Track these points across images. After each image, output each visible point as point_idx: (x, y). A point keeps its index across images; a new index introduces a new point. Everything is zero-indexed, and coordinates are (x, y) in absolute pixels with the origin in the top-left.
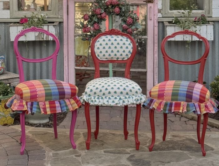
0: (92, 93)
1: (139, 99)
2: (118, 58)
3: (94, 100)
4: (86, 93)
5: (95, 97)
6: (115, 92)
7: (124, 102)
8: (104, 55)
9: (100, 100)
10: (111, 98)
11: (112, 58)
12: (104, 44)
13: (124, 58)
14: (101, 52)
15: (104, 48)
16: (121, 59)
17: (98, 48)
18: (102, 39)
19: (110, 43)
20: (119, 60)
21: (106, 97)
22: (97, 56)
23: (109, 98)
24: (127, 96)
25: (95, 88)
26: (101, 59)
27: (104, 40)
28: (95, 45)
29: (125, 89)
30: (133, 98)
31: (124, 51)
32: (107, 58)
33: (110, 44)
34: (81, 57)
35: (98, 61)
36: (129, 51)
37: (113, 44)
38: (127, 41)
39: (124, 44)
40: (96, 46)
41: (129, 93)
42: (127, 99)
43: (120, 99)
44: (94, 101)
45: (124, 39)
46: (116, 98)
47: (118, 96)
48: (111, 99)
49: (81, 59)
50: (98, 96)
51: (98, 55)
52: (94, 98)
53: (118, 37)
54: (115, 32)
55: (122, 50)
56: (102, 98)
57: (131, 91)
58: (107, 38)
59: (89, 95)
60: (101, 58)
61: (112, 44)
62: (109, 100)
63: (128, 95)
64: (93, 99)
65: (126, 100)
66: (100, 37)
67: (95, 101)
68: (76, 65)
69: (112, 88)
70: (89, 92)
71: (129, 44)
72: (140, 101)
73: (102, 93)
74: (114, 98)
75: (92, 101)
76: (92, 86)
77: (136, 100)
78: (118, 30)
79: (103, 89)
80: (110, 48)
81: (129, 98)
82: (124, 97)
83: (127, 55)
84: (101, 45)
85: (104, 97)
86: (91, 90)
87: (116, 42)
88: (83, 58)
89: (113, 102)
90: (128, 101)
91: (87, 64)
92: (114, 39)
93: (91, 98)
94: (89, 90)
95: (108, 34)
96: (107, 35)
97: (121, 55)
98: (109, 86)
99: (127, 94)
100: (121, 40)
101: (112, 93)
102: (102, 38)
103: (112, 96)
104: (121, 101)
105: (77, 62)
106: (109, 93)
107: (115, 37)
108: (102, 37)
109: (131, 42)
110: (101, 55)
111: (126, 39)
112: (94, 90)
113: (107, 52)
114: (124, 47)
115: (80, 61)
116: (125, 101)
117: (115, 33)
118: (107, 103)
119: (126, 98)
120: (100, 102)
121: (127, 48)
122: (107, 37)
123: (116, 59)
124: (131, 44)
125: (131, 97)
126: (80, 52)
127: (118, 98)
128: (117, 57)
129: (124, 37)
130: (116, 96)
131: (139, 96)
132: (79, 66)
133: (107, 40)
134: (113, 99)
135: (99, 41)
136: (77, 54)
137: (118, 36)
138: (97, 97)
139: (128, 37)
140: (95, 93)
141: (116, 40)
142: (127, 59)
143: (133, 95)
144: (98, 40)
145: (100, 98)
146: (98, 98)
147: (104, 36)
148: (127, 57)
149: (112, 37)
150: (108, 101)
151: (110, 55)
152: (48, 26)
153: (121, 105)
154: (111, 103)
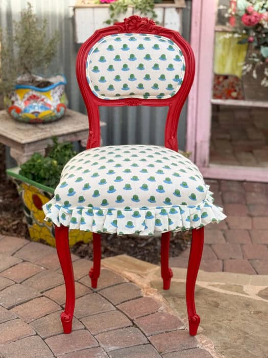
0: (73, 200)
1: (200, 216)
2: (147, 94)
3: (78, 217)
4: (58, 199)
5: (82, 208)
6: (136, 198)
7: (158, 222)
8: (111, 88)
9: (96, 217)
10: (124, 213)
11: (132, 94)
12: (110, 57)
13: (162, 95)
14: (102, 79)
15: (111, 68)
16: (155, 98)
17: (96, 69)
18: (106, 45)
19: (125, 56)
20: (149, 98)
21: (110, 212)
22: (93, 89)
23: (119, 214)
24: (168, 208)
25: (82, 184)
26: (103, 98)
27: (110, 48)
28: (88, 61)
29: (161, 189)
30: (182, 212)
31: (162, 77)
32: (118, 95)
33: (125, 58)
34: (226, 77)
35: (95, 101)
36: (177, 77)
37: (136, 59)
38: (171, 48)
39: (163, 57)
40: (90, 62)
41: (174, 199)
42: (166, 217)
43: (149, 215)
44: (78, 220)
45: (163, 43)
46: (136, 215)
47: (144, 208)
48: (123, 217)
49: (226, 82)
50: (90, 206)
51: (96, 88)
52: (80, 212)
53: (147, 39)
54: (141, 26)
55: (158, 73)
56: (100, 213)
57: (177, 193)
58: (118, 42)
59: (67, 204)
60: (103, 95)
61: (132, 57)
62: (119, 220)
63: (171, 204)
64: (75, 215)
65: (164, 219)
66: (101, 38)
67: (82, 221)
68: (215, 96)
69: (128, 187)
70: (64, 197)
71: (177, 58)
72: (200, 220)
73: (99, 200)
74: (132, 213)
75: (74, 221)
76: (75, 178)
77: (192, 217)
78: (147, 20)
79: (103, 190)
80: (125, 67)
81: (173, 211)
82: (160, 211)
83: (170, 87)
84: (102, 59)
85: (105, 209)
86: (71, 192)
87: (143, 53)
88: (230, 80)
89: (130, 225)
90: (170, 222)
91: (239, 94)
92: (136, 44)
93: (71, 211)
94: (66, 189)
95: (122, 31)
96: (120, 32)
97: (156, 86)
98: (119, 179)
99: (168, 201)
100: (156, 47)
101: (128, 201)
102: (105, 41)
103: (127, 209)
104: (151, 223)
105: (217, 89)
106: (120, 199)
107: (139, 38)
108: (105, 38)
109: (182, 53)
110: (103, 87)
111: (170, 44)
112: (79, 192)
113: (118, 78)
114: (163, 65)
115: (223, 86)
116: (162, 222)
117: (141, 28)
118: (114, 228)
119: (163, 212)
120: (94, 223)
121: (171, 67)
122: (118, 39)
123: (142, 97)
124: (182, 58)
125: (177, 209)
126: (224, 66)
127: (143, 213)
128: (144, 91)
129: (163, 38)
130: (137, 209)
131: (199, 208)
132: (220, 97)
133: (118, 46)
134: (128, 215)
135: (96, 50)
136: (217, 71)
137: (148, 35)
138: (86, 209)
139: (173, 38)
140: (81, 199)
141: (141, 47)
142: (169, 96)
143: (184, 204)
144: (94, 47)
145: (95, 211)
146: (90, 213)
147: (109, 37)
148: (171, 91)
149: (132, 39)
150: (115, 223)
151: (125, 87)
152: (164, 8)
153: (150, 234)
154: (123, 229)
